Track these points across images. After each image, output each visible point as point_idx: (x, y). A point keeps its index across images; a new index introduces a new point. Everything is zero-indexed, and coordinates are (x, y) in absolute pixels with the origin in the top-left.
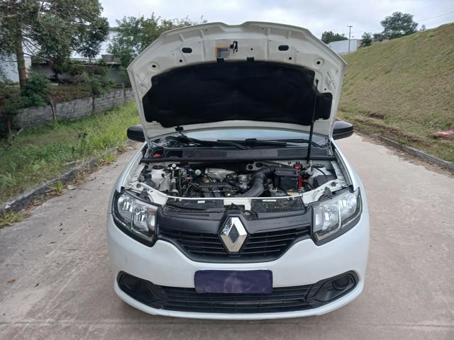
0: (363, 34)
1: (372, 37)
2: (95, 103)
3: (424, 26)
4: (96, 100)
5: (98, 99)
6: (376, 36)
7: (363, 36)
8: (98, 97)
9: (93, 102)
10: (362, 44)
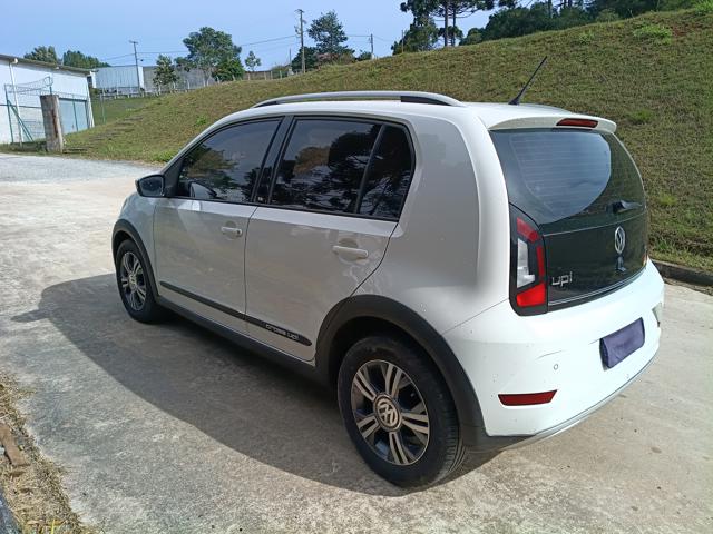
0: (157, 59)
1: (174, 63)
3: (251, 53)
6: (179, 61)
7: (158, 62)
10: (159, 73)
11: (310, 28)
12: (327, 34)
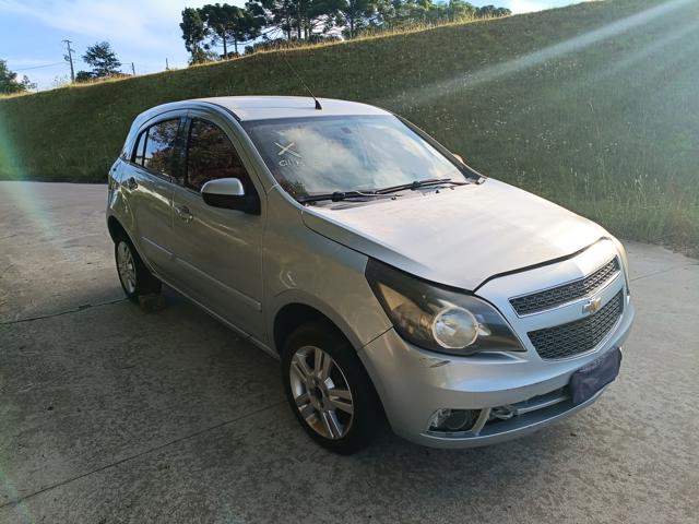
11: (85, 54)
12: (102, 61)
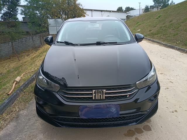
0: (145, 6)
1: (149, 7)
2: (13, 45)
4: (14, 43)
5: (15, 43)
6: (151, 6)
7: (145, 7)
8: (15, 41)
9: (12, 44)
10: (145, 10)
